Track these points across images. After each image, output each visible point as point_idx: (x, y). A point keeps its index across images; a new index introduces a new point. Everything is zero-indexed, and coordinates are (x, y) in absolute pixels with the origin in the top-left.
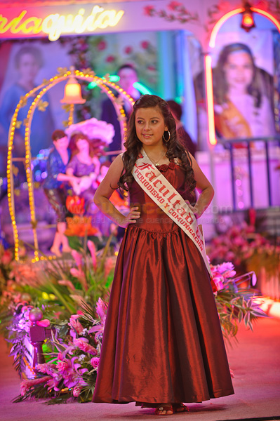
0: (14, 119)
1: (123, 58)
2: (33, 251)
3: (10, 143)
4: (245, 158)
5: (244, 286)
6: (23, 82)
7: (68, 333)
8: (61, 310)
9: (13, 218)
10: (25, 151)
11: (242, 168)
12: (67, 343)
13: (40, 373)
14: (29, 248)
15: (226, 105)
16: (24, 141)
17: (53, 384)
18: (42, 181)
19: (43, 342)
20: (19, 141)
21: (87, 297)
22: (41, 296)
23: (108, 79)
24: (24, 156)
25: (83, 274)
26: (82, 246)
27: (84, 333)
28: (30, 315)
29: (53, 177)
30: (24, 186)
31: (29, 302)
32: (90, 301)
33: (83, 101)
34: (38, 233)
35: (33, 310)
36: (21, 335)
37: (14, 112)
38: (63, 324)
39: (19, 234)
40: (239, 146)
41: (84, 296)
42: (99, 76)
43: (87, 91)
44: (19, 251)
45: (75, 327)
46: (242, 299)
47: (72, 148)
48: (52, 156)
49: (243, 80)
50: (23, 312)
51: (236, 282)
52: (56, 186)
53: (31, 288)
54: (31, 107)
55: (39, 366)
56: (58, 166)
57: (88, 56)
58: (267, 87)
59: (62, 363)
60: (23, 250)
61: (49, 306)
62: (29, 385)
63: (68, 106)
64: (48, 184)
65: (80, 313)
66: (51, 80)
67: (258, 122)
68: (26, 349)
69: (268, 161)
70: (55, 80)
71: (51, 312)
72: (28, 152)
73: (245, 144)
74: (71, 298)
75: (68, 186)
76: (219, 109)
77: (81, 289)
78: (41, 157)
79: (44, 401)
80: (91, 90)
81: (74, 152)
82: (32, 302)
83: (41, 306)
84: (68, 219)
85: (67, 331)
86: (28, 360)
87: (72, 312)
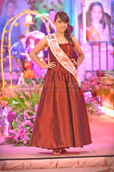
0: (5, 29)
1: (50, 7)
2: (10, 84)
3: (3, 39)
4: (98, 50)
5: (95, 102)
6: (9, 14)
7: (23, 118)
8: (20, 109)
9: (2, 70)
10: (8, 43)
11: (96, 53)
12: (22, 122)
13: (11, 133)
14: (8, 82)
15: (91, 27)
16: (8, 39)
17: (16, 138)
18: (15, 55)
19: (13, 121)
20: (6, 38)
21: (31, 103)
22: (12, 102)
23: (43, 15)
24: (8, 44)
25: (30, 94)
26: (30, 83)
27: (29, 118)
28: (8, 110)
29: (19, 54)
30: (7, 57)
31: (8, 104)
32: (32, 105)
33: (33, 23)
34: (12, 76)
35: (9, 108)
36: (4, 118)
37: (4, 26)
38: (21, 114)
39: (4, 76)
40: (96, 45)
41: (30, 103)
42: (40, 13)
43: (35, 19)
44: (4, 83)
45: (26, 115)
46: (94, 107)
47: (28, 42)
48: (19, 45)
49: (98, 17)
50: (5, 108)
51: (92, 100)
52: (20, 58)
53: (8, 99)
54: (12, 25)
55: (10, 131)
56: (22, 49)
57: (35, 5)
58: (108, 21)
59: (20, 130)
60: (6, 83)
61: (16, 106)
62: (6, 139)
63: (27, 25)
64: (17, 57)
65: (28, 110)
66: (20, 14)
67: (104, 35)
68: (6, 124)
69: (107, 51)
70: (22, 14)
71: (16, 109)
72: (10, 43)
73: (98, 44)
74: (25, 104)
75: (25, 57)
76: (88, 29)
77: (29, 100)
78: (14, 45)
79: (12, 145)
80: (36, 19)
81: (28, 44)
82: (9, 105)
83: (12, 106)
84: (25, 71)
85: (23, 117)
86: (6, 128)
87: (25, 109)
